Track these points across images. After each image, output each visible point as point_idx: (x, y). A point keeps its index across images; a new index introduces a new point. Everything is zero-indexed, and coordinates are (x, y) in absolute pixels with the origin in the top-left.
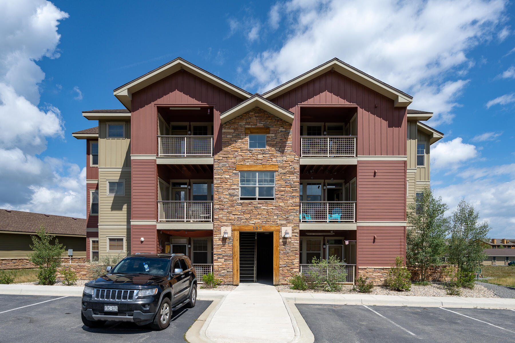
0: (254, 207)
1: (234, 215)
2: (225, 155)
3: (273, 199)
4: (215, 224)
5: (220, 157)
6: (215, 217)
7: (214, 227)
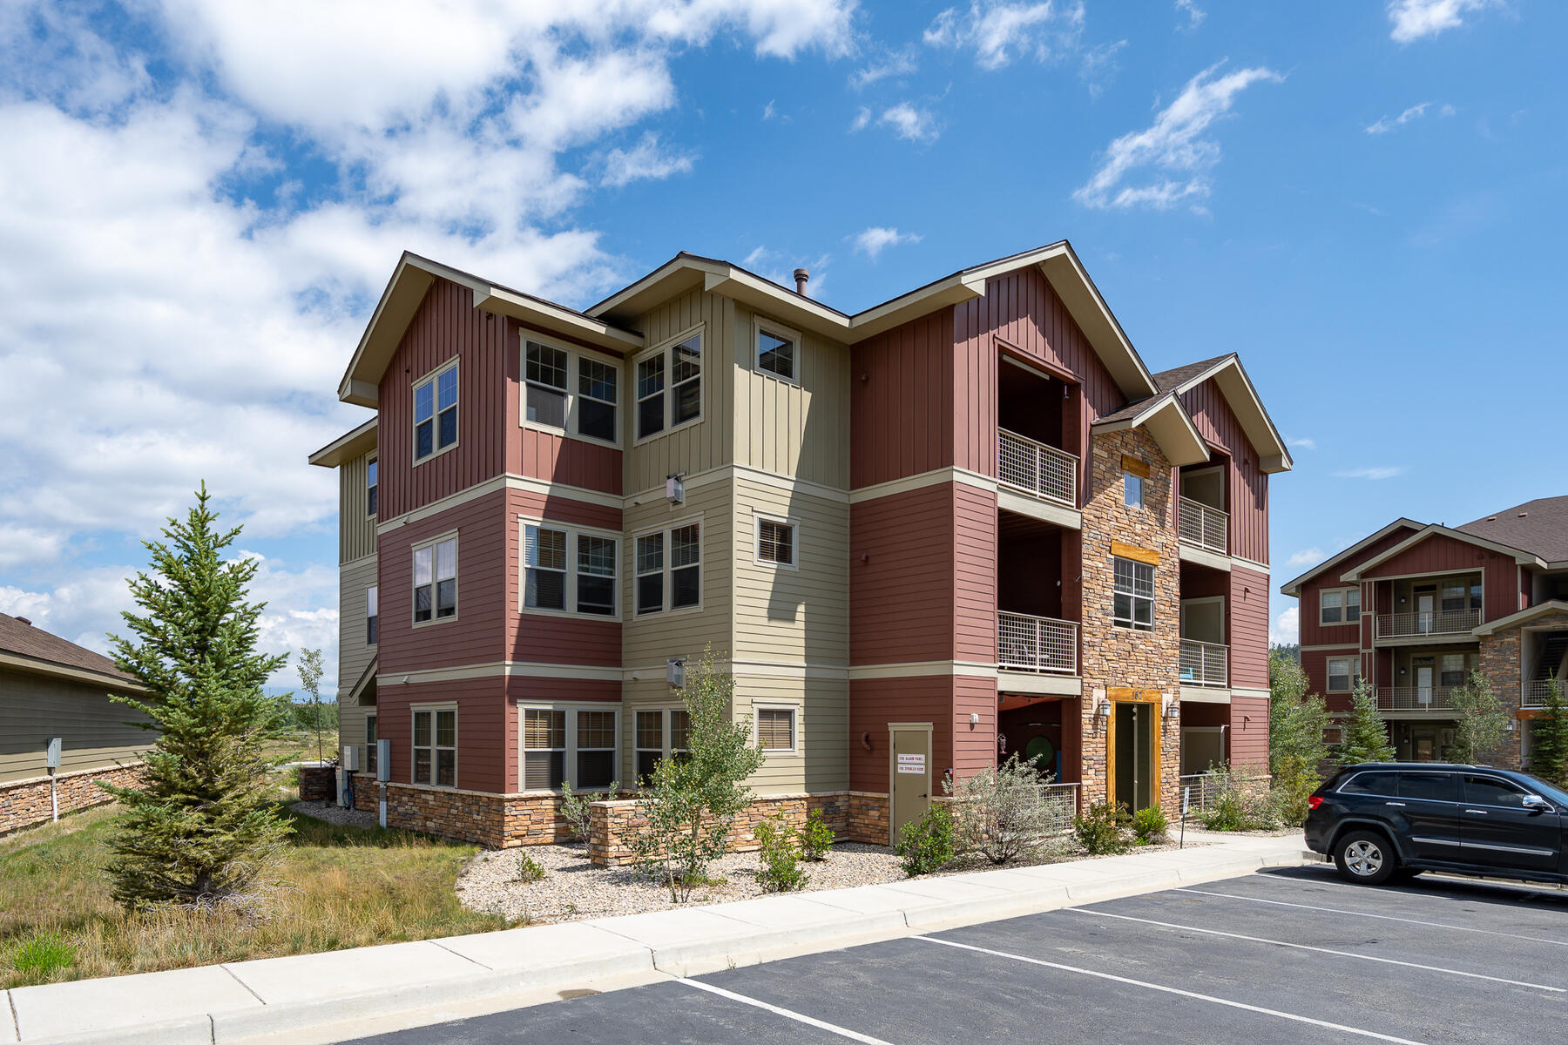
0: (1132, 644)
1: (1107, 660)
2: (1096, 510)
3: (1149, 629)
4: (1085, 680)
5: (1091, 514)
6: (1085, 664)
7: (1082, 689)
